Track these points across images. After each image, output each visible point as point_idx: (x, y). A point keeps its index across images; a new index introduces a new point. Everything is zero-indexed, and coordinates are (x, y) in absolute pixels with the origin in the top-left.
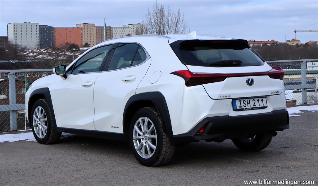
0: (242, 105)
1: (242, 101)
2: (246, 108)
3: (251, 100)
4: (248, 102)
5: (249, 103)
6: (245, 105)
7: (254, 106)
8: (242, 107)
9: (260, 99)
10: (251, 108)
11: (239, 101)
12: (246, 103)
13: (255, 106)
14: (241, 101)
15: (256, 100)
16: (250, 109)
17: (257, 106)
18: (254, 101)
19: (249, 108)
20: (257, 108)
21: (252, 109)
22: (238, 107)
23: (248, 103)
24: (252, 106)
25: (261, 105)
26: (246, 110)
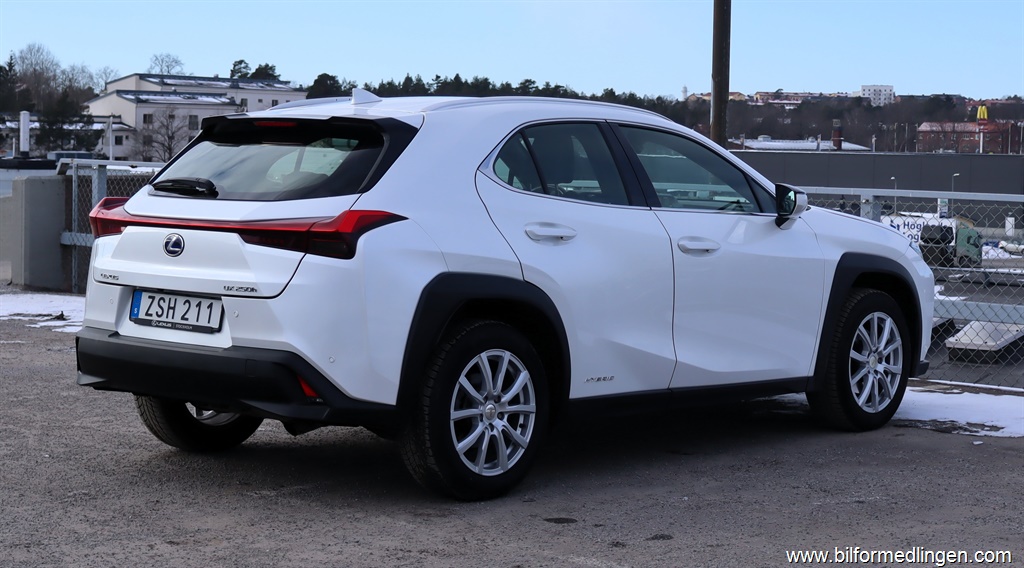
0: (155, 309)
1: (158, 297)
2: (159, 322)
3: (181, 300)
4: (172, 305)
5: (174, 308)
6: (160, 313)
7: (183, 318)
8: (151, 315)
9: (205, 303)
10: (172, 323)
11: (150, 297)
12: (165, 306)
13: (187, 319)
14: (153, 298)
15: (194, 302)
16: (170, 325)
17: (192, 321)
18: (187, 304)
19: (167, 323)
20: (188, 328)
21: (174, 326)
22: (142, 315)
23: (169, 308)
24: (178, 320)
25: (203, 322)
26: (157, 326)
